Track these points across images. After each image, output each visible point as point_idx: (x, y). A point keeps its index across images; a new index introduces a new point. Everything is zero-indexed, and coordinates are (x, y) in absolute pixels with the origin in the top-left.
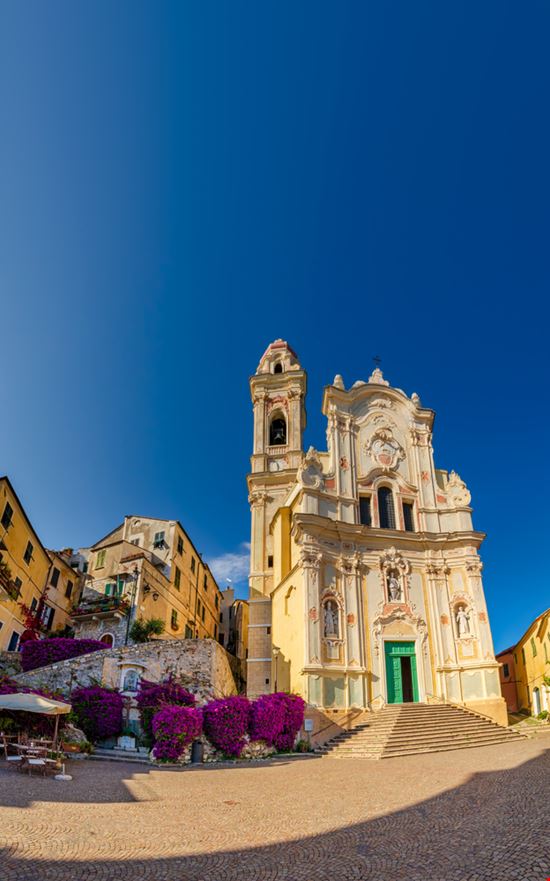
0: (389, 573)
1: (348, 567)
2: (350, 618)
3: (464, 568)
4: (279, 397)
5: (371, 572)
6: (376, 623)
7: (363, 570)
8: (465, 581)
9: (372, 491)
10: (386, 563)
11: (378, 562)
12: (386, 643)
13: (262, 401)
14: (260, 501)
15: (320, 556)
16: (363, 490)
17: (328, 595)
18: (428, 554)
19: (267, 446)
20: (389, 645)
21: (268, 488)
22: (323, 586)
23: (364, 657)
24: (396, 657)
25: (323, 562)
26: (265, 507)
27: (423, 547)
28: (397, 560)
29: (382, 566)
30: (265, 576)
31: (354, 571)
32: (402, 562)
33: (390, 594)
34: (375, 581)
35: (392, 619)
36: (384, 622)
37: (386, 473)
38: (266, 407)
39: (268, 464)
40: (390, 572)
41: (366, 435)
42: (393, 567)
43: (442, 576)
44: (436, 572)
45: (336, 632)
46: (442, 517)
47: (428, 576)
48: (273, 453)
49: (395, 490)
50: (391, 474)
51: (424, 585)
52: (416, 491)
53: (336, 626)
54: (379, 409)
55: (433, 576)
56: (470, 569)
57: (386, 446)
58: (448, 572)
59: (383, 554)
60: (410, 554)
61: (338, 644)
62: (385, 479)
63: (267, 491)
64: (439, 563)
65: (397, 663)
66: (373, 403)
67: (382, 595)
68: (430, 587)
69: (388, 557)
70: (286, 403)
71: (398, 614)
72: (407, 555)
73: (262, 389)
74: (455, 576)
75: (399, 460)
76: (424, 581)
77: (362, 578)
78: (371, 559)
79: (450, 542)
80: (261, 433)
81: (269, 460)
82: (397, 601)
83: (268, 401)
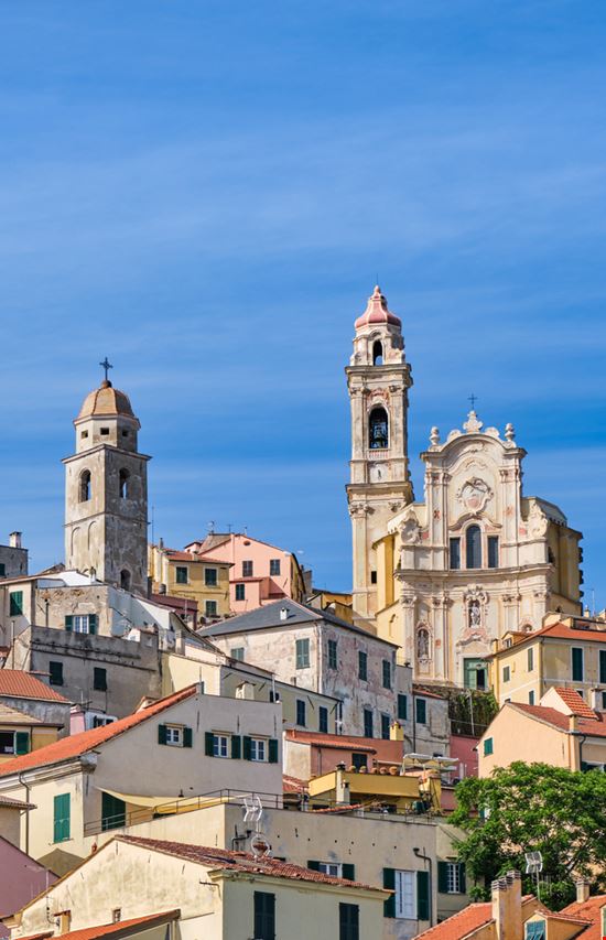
0: (471, 605)
1: (436, 603)
2: (438, 643)
3: (532, 595)
4: (380, 389)
5: (455, 605)
6: (457, 645)
7: (449, 603)
8: (532, 605)
9: (462, 534)
10: (468, 597)
11: (462, 596)
12: (465, 659)
13: (359, 394)
14: (361, 512)
15: (415, 598)
16: (453, 535)
17: (421, 626)
18: (505, 584)
19: (367, 449)
20: (467, 660)
21: (369, 498)
22: (417, 619)
23: (447, 670)
24: (473, 670)
25: (418, 602)
26: (366, 518)
27: (502, 578)
28: (478, 593)
29: (465, 599)
30: (369, 593)
31: (441, 606)
32: (481, 594)
33: (471, 621)
34: (459, 611)
35: (470, 641)
36: (463, 643)
37: (473, 517)
38: (364, 400)
39: (369, 470)
40: (472, 603)
41: (457, 483)
42: (474, 599)
43: (514, 602)
44: (510, 600)
45: (427, 653)
46: (521, 549)
47: (503, 604)
48: (373, 457)
49: (483, 529)
50: (478, 516)
51: (499, 611)
52: (500, 527)
53: (427, 648)
54: (471, 455)
55: (507, 603)
56: (537, 595)
57: (476, 491)
58: (520, 599)
59: (465, 589)
60: (490, 586)
61: (428, 661)
62: (473, 521)
63: (367, 501)
64: (514, 593)
65: (473, 675)
66: (466, 449)
67: (464, 622)
68: (504, 611)
69: (470, 591)
70: (387, 398)
71: (475, 637)
72: (487, 587)
73: (360, 378)
74: (526, 602)
75: (486, 501)
76: (500, 608)
77: (448, 610)
78: (456, 593)
79: (523, 572)
80: (360, 434)
81: (369, 465)
82: (477, 626)
83: (367, 393)
